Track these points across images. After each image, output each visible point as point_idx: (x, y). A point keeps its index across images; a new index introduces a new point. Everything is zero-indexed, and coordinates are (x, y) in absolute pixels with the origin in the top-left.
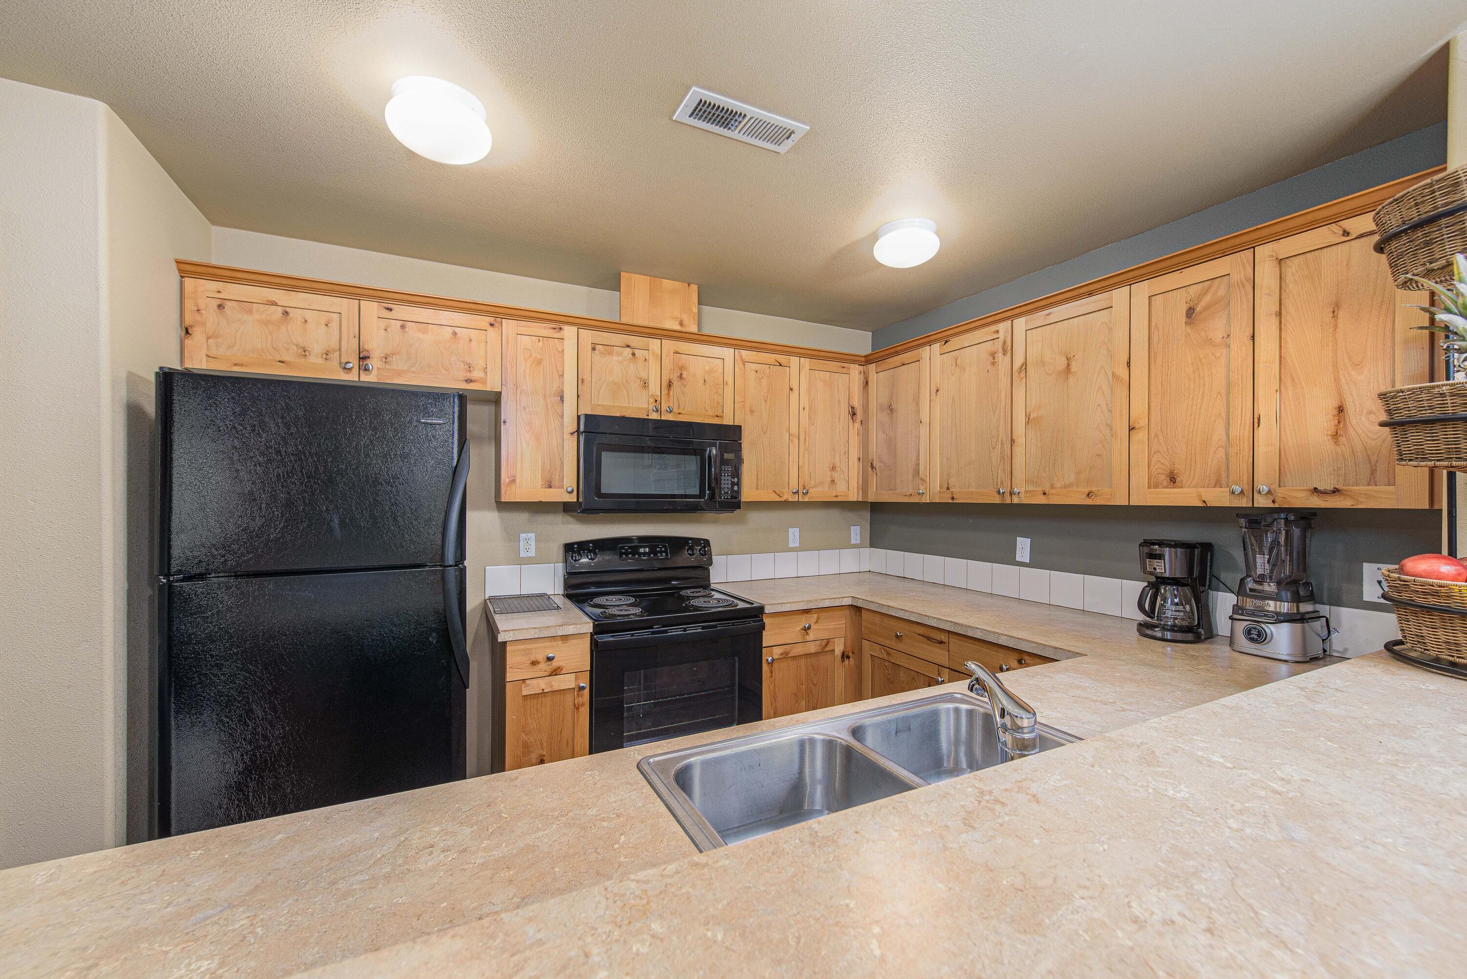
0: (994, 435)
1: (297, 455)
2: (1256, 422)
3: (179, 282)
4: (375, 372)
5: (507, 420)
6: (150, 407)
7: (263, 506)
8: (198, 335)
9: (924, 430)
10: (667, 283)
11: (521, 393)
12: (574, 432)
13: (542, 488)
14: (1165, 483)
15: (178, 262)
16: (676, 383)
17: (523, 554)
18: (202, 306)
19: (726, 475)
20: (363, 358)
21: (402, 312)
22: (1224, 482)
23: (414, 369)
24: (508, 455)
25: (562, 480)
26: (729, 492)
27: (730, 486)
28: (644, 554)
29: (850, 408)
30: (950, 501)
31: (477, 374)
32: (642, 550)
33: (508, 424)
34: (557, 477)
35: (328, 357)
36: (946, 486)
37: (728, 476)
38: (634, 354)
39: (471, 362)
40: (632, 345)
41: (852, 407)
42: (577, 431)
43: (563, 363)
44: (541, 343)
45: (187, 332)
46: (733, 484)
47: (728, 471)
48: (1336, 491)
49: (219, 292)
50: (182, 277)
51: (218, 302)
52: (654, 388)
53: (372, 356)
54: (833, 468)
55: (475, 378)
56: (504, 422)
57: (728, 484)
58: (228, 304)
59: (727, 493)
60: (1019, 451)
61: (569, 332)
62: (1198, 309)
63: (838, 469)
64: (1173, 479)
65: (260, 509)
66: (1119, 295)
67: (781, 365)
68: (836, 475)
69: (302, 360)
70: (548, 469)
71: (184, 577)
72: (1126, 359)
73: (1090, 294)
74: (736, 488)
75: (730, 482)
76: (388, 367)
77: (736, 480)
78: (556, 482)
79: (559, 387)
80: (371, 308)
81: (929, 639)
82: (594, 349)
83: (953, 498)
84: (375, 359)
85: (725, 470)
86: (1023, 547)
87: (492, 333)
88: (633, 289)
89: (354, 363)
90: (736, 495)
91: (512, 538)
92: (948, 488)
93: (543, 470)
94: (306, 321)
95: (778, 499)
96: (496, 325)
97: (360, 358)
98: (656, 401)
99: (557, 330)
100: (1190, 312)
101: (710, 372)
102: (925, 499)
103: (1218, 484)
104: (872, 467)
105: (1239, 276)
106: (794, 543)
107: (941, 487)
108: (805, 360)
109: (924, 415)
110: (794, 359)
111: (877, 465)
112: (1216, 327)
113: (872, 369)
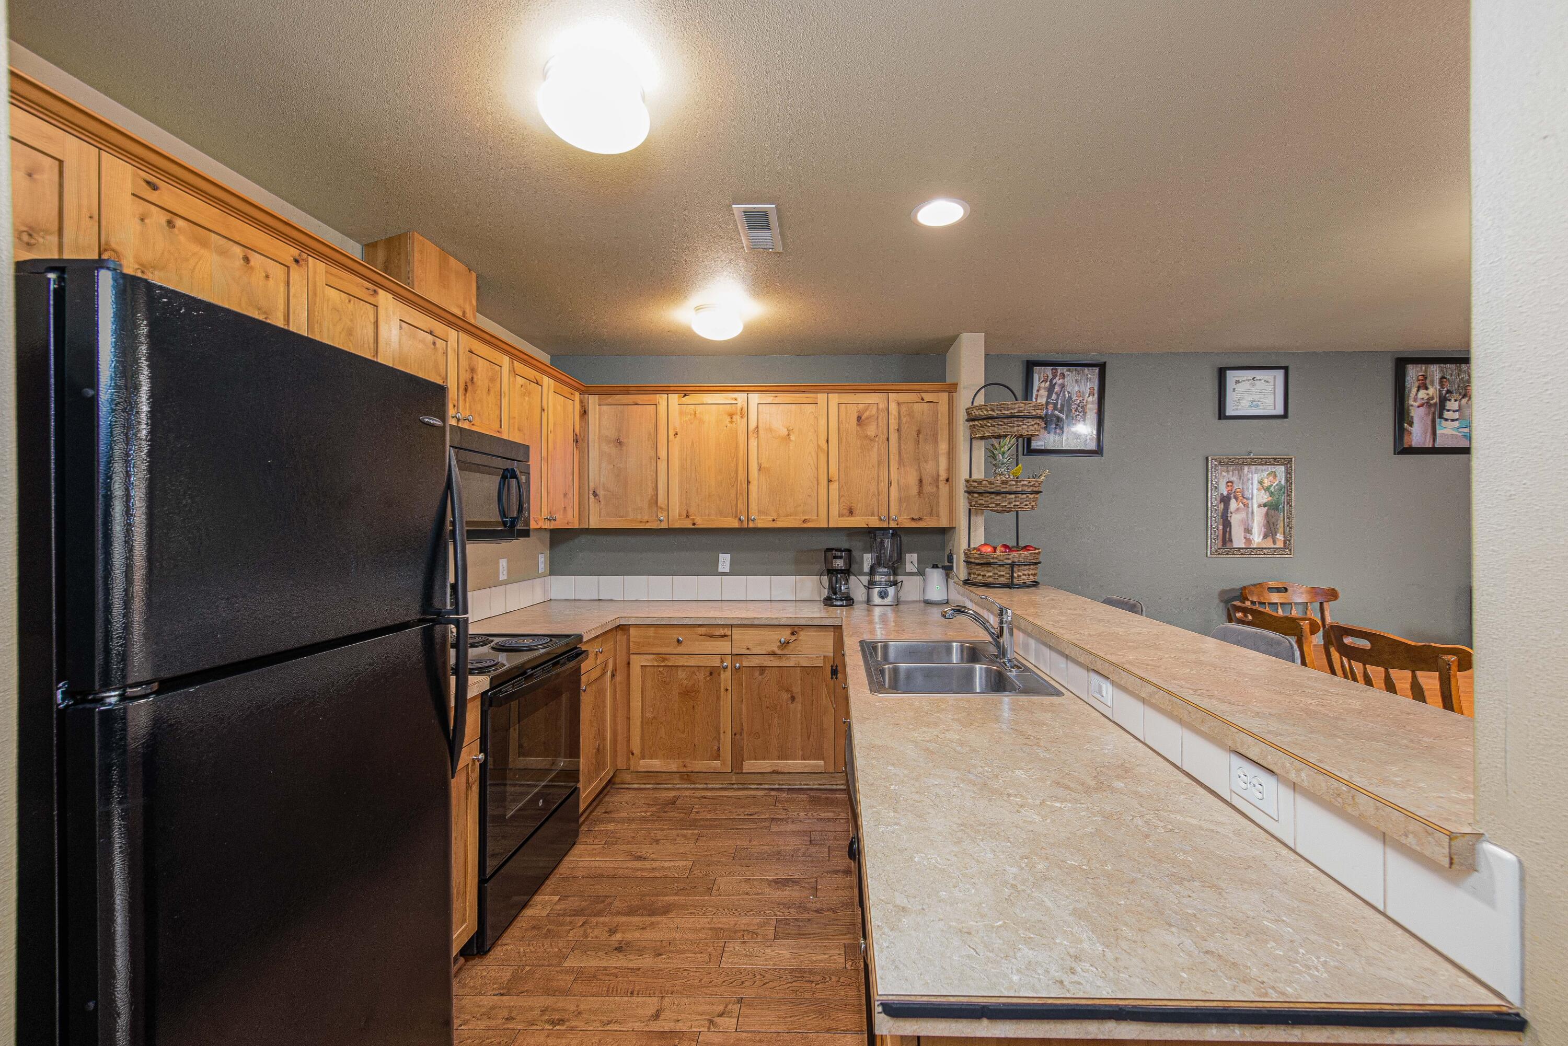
0: (732, 476)
2: (890, 483)
9: (662, 465)
10: (453, 262)
14: (847, 515)
22: (876, 514)
29: (575, 435)
30: (691, 526)
36: (685, 514)
44: (352, 304)
48: (920, 519)
52: (453, 389)
60: (753, 488)
62: (863, 418)
63: (568, 496)
64: (851, 513)
66: (822, 397)
67: (537, 382)
68: (567, 502)
72: (826, 438)
73: (804, 392)
74: (527, 514)
81: (711, 636)
82: (401, 327)
83: (694, 524)
86: (725, 561)
88: (424, 257)
90: (527, 522)
92: (687, 516)
98: (455, 405)
100: (859, 418)
101: (492, 379)
102: (664, 525)
103: (873, 515)
104: (595, 494)
105: (882, 405)
106: (503, 576)
107: (680, 515)
108: (551, 381)
109: (663, 453)
110: (545, 378)
111: (601, 493)
112: (871, 430)
113: (593, 400)
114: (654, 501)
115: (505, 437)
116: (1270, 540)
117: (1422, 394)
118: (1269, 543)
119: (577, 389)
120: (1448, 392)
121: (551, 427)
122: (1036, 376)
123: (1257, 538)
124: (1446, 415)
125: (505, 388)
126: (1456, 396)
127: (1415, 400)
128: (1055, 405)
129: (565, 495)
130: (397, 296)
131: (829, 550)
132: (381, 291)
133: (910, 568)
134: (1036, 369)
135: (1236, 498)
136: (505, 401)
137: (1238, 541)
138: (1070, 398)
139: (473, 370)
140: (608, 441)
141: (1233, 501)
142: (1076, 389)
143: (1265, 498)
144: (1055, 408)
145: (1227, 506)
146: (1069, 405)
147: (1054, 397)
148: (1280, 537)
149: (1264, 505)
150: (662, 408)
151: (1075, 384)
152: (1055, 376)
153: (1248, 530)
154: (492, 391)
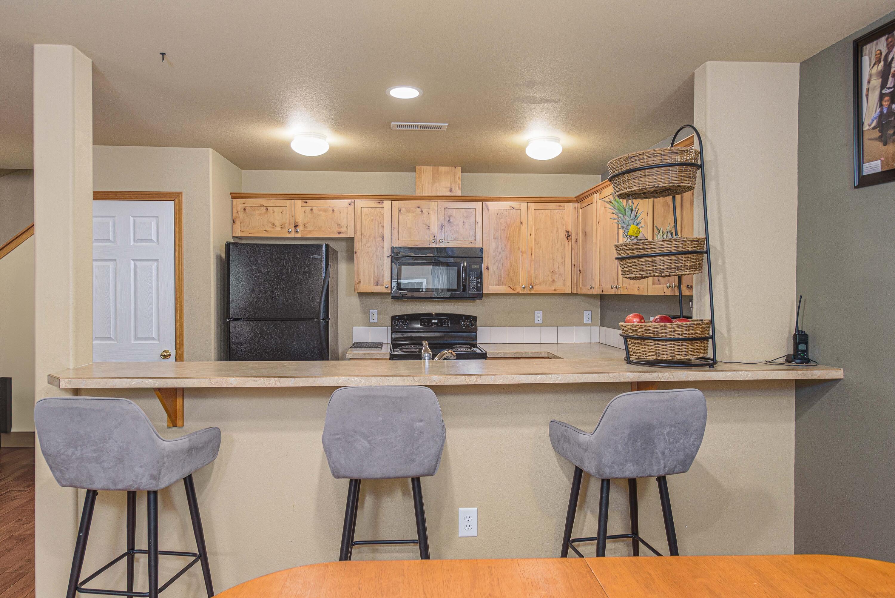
1: (267, 273)
3: (231, 200)
4: (300, 232)
5: (357, 251)
6: (224, 256)
7: (257, 293)
8: (237, 221)
9: (594, 247)
10: (442, 169)
11: (364, 237)
12: (389, 256)
13: (373, 285)
15: (231, 193)
16: (446, 225)
17: (371, 321)
18: (239, 210)
19: (473, 277)
20: (296, 226)
21: (312, 203)
23: (316, 229)
24: (357, 269)
25: (383, 281)
26: (475, 287)
27: (476, 284)
28: (435, 323)
29: (566, 232)
31: (343, 229)
32: (433, 321)
33: (357, 253)
34: (381, 280)
35: (282, 227)
37: (474, 278)
38: (422, 211)
39: (341, 223)
40: (421, 206)
41: (567, 232)
42: (390, 255)
43: (383, 221)
44: (373, 210)
45: (234, 222)
46: (478, 283)
47: (474, 275)
49: (244, 203)
50: (232, 199)
51: (244, 208)
52: (434, 229)
53: (299, 225)
54: (553, 272)
55: (342, 232)
56: (356, 252)
57: (474, 283)
58: (247, 208)
59: (474, 288)
61: (387, 203)
63: (557, 272)
65: (256, 294)
67: (514, 209)
68: (556, 277)
69: (273, 229)
70: (377, 275)
71: (234, 320)
74: (479, 285)
75: (476, 281)
76: (305, 229)
77: (479, 280)
78: (380, 283)
79: (382, 232)
80: (298, 202)
82: (400, 211)
84: (300, 226)
85: (472, 275)
87: (351, 208)
88: (423, 174)
89: (292, 229)
90: (480, 289)
91: (366, 312)
93: (374, 276)
94: (274, 212)
95: (512, 292)
96: (352, 204)
97: (294, 226)
98: (435, 236)
99: (380, 203)
101: (467, 217)
102: (594, 292)
104: (579, 271)
106: (538, 321)
108: (531, 204)
110: (523, 204)
113: (579, 206)
121: (531, 232)
136: (478, 226)
140: (583, 232)
154: (467, 223)
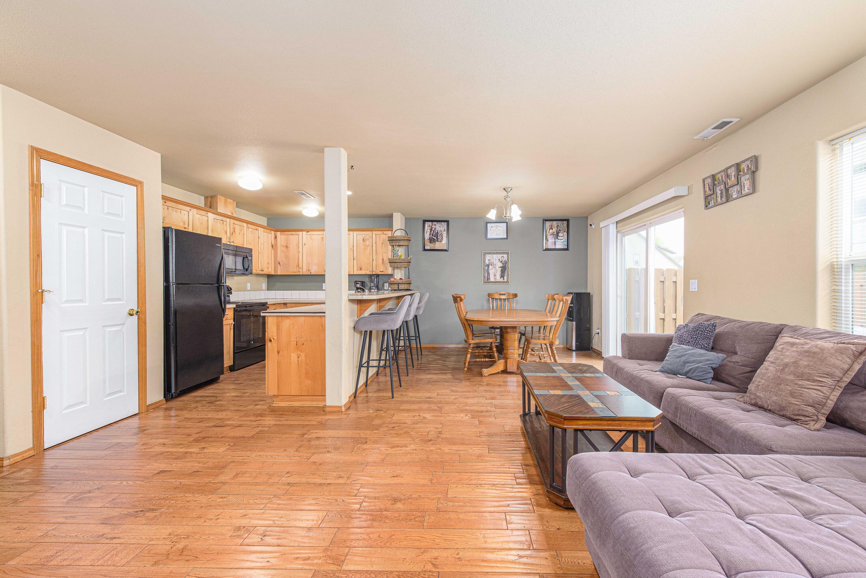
2: (373, 260)
9: (301, 254)
10: (229, 200)
14: (359, 270)
16: (234, 234)
29: (271, 244)
31: (186, 226)
38: (223, 223)
39: (185, 222)
40: (223, 220)
46: (251, 267)
48: (383, 271)
52: (228, 234)
62: (365, 239)
64: (361, 269)
66: (351, 233)
67: (256, 230)
68: (269, 266)
72: (353, 246)
82: (214, 220)
83: (310, 273)
86: (324, 286)
87: (190, 213)
88: (221, 203)
96: (191, 210)
98: (229, 239)
99: (206, 214)
100: (363, 239)
101: (241, 230)
102: (301, 273)
103: (368, 270)
104: (279, 263)
105: (371, 235)
106: (249, 288)
107: (306, 270)
108: (262, 229)
109: (301, 250)
110: (260, 228)
111: (281, 263)
112: (367, 243)
113: (278, 234)
114: (298, 266)
115: (245, 246)
116: (502, 278)
117: (551, 231)
118: (502, 280)
119: (273, 230)
120: (560, 230)
121: (262, 242)
122: (426, 225)
123: (498, 278)
124: (559, 238)
125: (245, 233)
126: (562, 231)
127: (549, 233)
128: (433, 234)
129: (268, 263)
130: (213, 213)
131: (356, 281)
132: (209, 213)
133: (386, 288)
134: (426, 223)
135: (491, 265)
136: (245, 236)
137: (492, 279)
138: (438, 232)
139: (234, 229)
140: (283, 246)
141: (490, 266)
142: (440, 229)
143: (501, 265)
144: (433, 235)
145: (488, 267)
146: (437, 234)
147: (432, 232)
148: (505, 278)
149: (500, 267)
150: (301, 235)
151: (439, 228)
152: (432, 225)
153: (495, 275)
154: (241, 234)
